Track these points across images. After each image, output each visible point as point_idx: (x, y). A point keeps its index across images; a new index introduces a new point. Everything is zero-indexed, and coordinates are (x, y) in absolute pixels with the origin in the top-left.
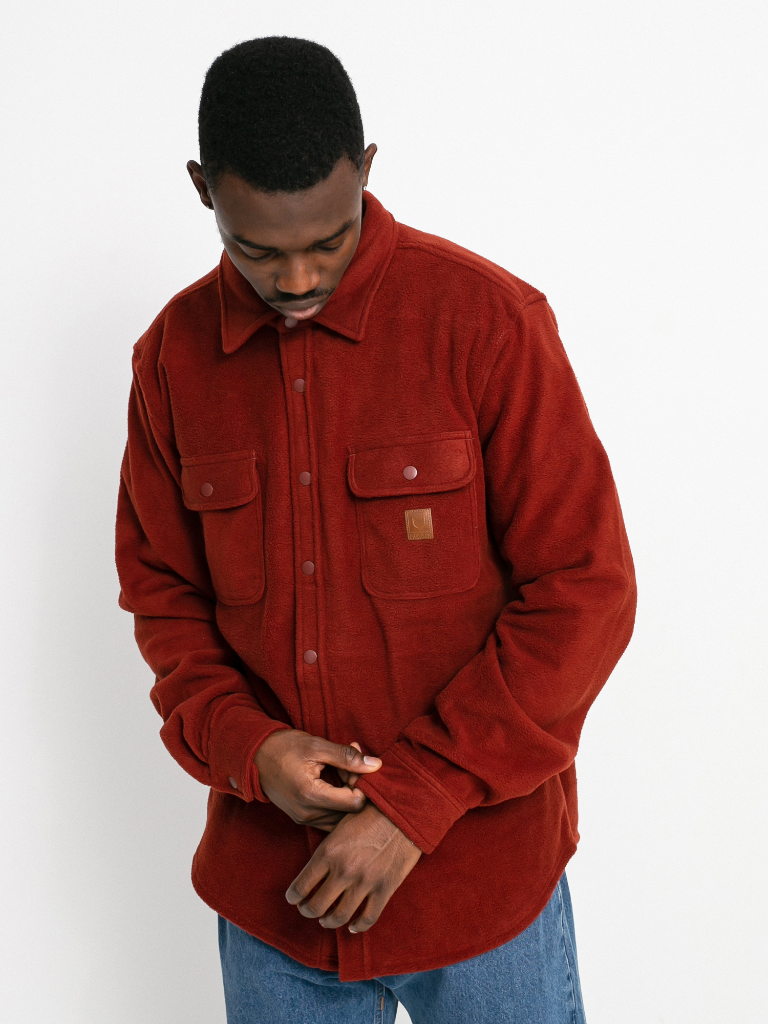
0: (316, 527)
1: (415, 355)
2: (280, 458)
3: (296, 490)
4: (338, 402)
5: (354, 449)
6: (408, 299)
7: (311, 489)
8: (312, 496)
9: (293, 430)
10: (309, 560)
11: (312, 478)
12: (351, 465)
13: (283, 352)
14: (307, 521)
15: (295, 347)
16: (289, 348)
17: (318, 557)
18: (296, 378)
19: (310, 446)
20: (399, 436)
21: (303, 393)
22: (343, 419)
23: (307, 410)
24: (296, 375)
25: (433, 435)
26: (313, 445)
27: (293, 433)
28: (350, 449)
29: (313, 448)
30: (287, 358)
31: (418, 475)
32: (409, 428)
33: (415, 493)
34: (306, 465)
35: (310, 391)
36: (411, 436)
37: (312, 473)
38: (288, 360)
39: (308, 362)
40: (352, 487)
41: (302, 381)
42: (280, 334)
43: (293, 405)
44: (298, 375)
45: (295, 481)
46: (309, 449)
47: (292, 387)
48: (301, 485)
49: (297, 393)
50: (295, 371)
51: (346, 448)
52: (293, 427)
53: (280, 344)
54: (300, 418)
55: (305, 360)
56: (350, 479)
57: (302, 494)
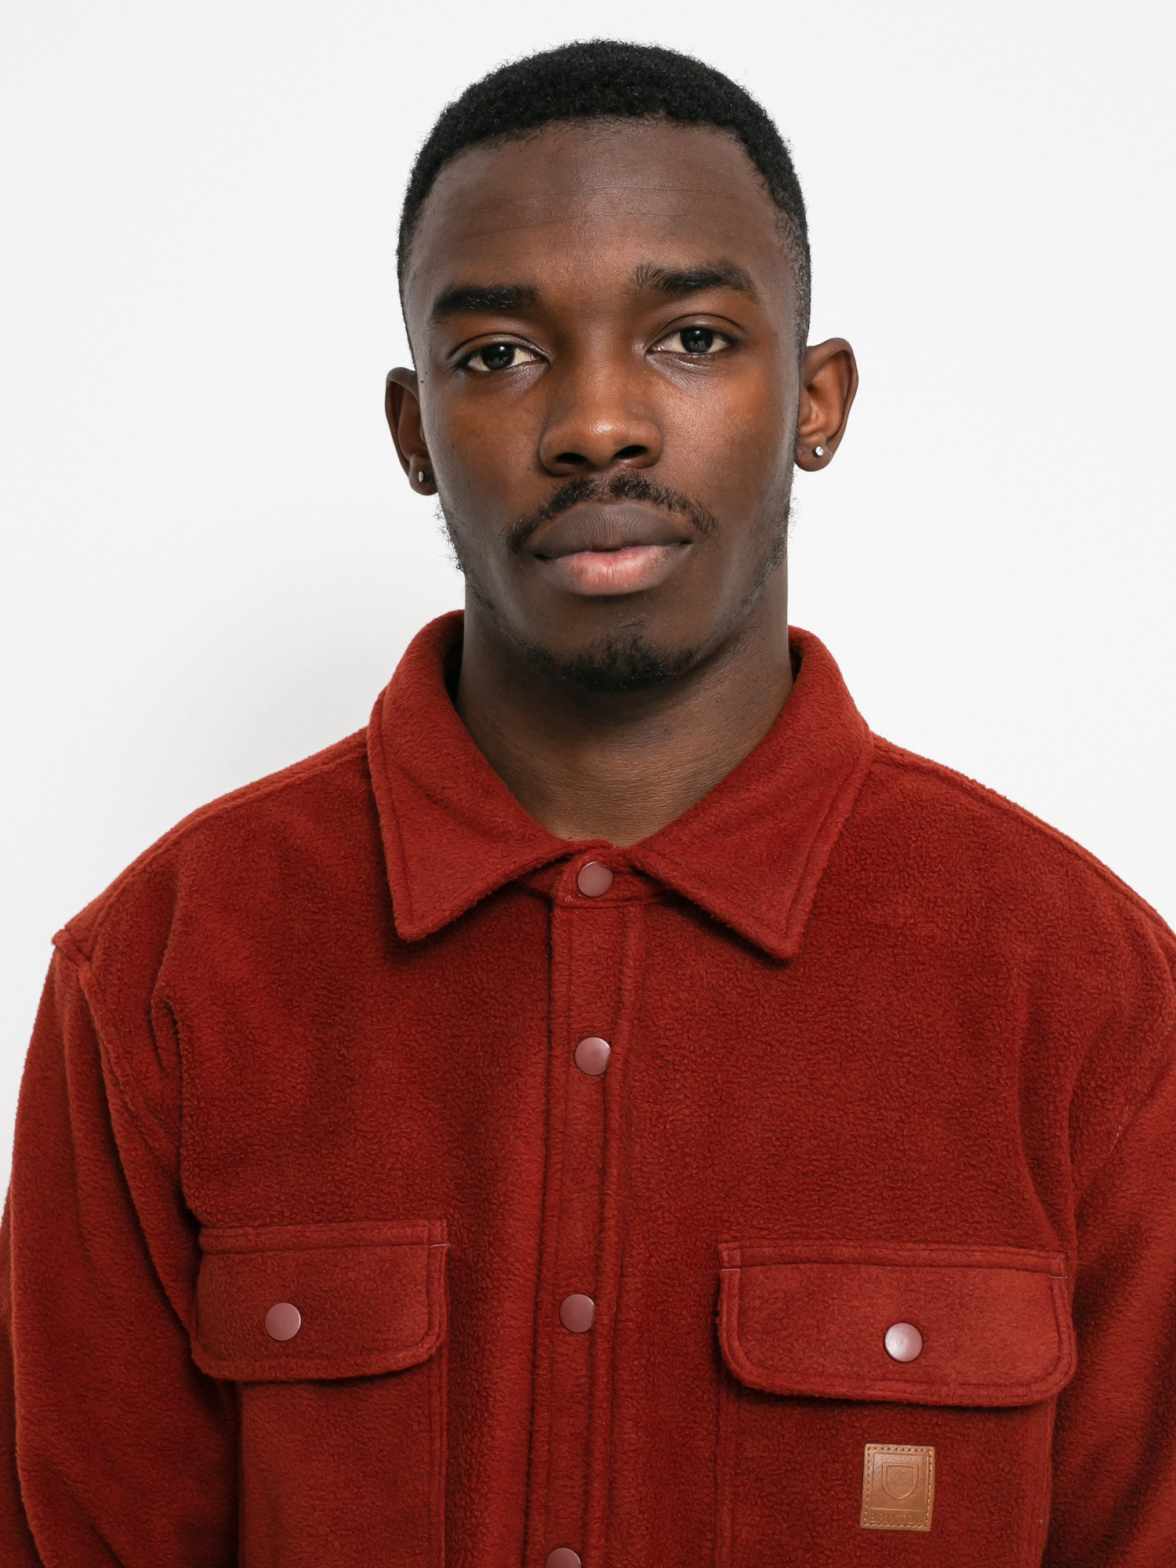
0: (598, 1455)
3: (547, 1342)
4: (705, 1119)
5: (737, 1255)
7: (591, 1345)
8: (592, 1366)
9: (558, 1175)
10: (567, 1546)
11: (597, 1312)
12: (729, 1296)
13: (559, 959)
14: (571, 1435)
15: (595, 949)
16: (580, 952)
17: (593, 1541)
18: (586, 1034)
19: (604, 1224)
20: (880, 1237)
21: (603, 1080)
22: (710, 1169)
23: (606, 1128)
24: (586, 1027)
25: (975, 1248)
26: (612, 1222)
27: (559, 1183)
28: (725, 1253)
29: (611, 1233)
30: (567, 978)
31: (924, 1351)
32: (908, 1219)
33: (914, 1398)
34: (585, 1274)
35: (625, 1076)
36: (913, 1242)
37: (598, 1301)
38: (570, 982)
39: (628, 994)
40: (730, 1357)
41: (604, 1045)
42: (558, 905)
43: (566, 1106)
44: (594, 1027)
45: (547, 1317)
46: (601, 1231)
47: (571, 1057)
48: (563, 1330)
49: (585, 1075)
50: (584, 1015)
51: (715, 1248)
52: (559, 1166)
53: (554, 936)
54: (584, 1145)
55: (620, 989)
56: (724, 1334)
57: (563, 1355)
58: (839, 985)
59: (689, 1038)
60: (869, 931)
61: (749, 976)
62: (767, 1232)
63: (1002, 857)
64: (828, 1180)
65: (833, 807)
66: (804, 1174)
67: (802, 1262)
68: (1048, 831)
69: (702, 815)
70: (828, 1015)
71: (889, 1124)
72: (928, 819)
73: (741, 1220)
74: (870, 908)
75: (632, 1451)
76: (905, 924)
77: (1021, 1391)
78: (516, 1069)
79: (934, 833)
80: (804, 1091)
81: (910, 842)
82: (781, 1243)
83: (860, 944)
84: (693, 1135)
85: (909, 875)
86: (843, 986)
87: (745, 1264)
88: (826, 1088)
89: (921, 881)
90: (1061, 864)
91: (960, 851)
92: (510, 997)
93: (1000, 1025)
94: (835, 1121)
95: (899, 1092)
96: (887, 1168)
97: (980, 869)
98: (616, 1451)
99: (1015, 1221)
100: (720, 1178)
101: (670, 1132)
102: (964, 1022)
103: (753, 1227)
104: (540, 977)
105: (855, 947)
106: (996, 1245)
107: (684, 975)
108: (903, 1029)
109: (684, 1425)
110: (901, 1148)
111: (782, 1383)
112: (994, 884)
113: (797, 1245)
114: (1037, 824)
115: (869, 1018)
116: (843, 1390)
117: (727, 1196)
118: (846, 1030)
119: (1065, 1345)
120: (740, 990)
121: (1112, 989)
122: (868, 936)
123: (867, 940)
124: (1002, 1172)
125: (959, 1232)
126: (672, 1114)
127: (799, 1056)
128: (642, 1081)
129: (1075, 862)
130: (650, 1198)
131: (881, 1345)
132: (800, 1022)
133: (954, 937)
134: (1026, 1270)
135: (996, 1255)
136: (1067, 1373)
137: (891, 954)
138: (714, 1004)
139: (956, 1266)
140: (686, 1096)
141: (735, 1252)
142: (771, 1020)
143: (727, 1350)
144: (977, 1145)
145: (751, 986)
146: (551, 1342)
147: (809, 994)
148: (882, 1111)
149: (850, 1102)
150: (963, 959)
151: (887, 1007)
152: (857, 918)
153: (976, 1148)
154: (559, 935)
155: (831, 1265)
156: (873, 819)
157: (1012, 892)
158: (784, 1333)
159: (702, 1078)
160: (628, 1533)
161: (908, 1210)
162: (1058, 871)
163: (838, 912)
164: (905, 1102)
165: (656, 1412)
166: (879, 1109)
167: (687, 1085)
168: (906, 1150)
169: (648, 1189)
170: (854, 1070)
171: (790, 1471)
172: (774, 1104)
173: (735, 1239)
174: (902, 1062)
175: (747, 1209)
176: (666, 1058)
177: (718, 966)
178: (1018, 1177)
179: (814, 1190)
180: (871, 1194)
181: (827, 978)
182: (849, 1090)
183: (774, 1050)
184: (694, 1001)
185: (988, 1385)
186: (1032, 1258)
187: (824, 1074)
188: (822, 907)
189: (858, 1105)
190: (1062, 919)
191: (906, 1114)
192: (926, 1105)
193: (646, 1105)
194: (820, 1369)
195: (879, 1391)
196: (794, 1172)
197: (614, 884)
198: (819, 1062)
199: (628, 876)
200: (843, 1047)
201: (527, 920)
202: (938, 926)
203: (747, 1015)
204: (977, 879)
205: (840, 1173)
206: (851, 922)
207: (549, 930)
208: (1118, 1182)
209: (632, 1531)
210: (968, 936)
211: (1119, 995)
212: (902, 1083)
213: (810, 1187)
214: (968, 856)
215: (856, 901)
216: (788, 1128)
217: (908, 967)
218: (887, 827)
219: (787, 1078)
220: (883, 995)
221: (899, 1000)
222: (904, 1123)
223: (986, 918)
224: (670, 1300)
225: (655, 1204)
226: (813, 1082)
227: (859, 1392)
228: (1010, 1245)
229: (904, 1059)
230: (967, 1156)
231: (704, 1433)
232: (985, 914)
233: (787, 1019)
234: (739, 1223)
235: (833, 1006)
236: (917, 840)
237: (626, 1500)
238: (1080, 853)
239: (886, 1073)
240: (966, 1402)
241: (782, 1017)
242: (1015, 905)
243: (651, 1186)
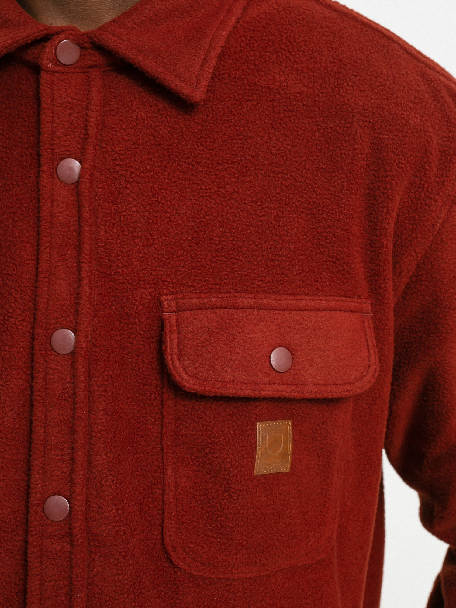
1: (302, 155)
2: (15, 301)
3: (42, 361)
4: (146, 214)
5: (173, 303)
6: (290, 60)
7: (74, 362)
8: (74, 376)
10: (59, 494)
11: (77, 341)
12: (170, 331)
13: (45, 106)
14: (61, 421)
15: (70, 99)
16: (59, 101)
17: (78, 490)
18: (64, 156)
19: (81, 282)
20: (266, 292)
21: (77, 187)
22: (152, 247)
23: (80, 217)
24: (65, 151)
25: (322, 298)
26: (87, 280)
27: (48, 255)
28: (165, 303)
29: (86, 287)
30: (51, 118)
31: (293, 365)
32: (283, 280)
33: (288, 395)
34: (68, 316)
35: (91, 183)
36: (287, 294)
37: (78, 333)
38: (53, 122)
39: (91, 128)
40: (174, 372)
41: (76, 165)
42: (43, 70)
43: (52, 204)
44: (70, 151)
45: (42, 344)
46: (78, 287)
47: (55, 171)
48: (53, 353)
49: (65, 184)
50: (62, 143)
51: (158, 300)
52: (48, 244)
53: (41, 91)
54: (65, 230)
55: (86, 126)
56: (169, 358)
57: (54, 369)
58: (236, 126)
59: (135, 160)
60: (256, 90)
61: (176, 120)
62: (193, 288)
63: (347, 42)
64: (232, 254)
65: (229, 11)
66: (216, 250)
67: (217, 308)
68: (373, 25)
69: (140, 9)
70: (229, 146)
71: (270, 218)
72: (294, 18)
73: (175, 281)
74: (257, 74)
75: (104, 430)
76: (280, 87)
77: (349, 387)
78: (16, 181)
79: (299, 27)
80: (214, 196)
81: (283, 34)
82: (203, 296)
83: (251, 98)
84: (138, 224)
85: (282, 54)
86: (239, 126)
87: (179, 310)
88: (229, 193)
89: (291, 58)
90: (384, 46)
91: (318, 37)
92: (12, 134)
93: (345, 154)
94: (235, 216)
95: (276, 197)
96: (269, 247)
97: (332, 48)
98: (92, 431)
99: (345, 281)
100: (160, 253)
101: (124, 222)
102: (322, 149)
103: (183, 285)
104: (32, 121)
105: (247, 100)
106: (334, 296)
107: (132, 118)
108: (278, 156)
109: (139, 415)
110: (278, 234)
111: (210, 389)
112: (342, 58)
113: (214, 297)
114: (366, 21)
115: (256, 148)
116: (246, 392)
117: (165, 265)
118: (241, 155)
119: (372, 358)
120: (169, 129)
121: (424, 127)
122: (256, 93)
123: (255, 96)
124: (340, 251)
125: (313, 288)
126: (125, 211)
127: (210, 172)
128: (103, 188)
129: (393, 45)
130: (110, 266)
131: (268, 362)
132: (210, 150)
133: (317, 91)
134: (350, 311)
135: (334, 302)
136: (374, 375)
137: (271, 106)
138: (152, 138)
139: (311, 310)
140: (134, 199)
141: (172, 302)
142: (191, 148)
143: (171, 366)
144: (326, 232)
145: (177, 126)
146: (45, 361)
147: (217, 132)
148: (266, 209)
149: (245, 203)
150: (323, 106)
151: (268, 141)
152: (248, 82)
153: (325, 234)
154: (45, 90)
155: (236, 310)
156: (258, 18)
157: (355, 64)
158: (209, 356)
159: (144, 187)
160: (100, 484)
161: (283, 274)
162: (382, 51)
163: (235, 78)
164: (280, 204)
165: (118, 405)
166: (263, 208)
167: (134, 192)
168: (280, 235)
169: (109, 260)
170: (247, 182)
171: (211, 443)
172: (195, 204)
173: (172, 293)
174: (278, 177)
175: (178, 273)
176: (120, 173)
177: (154, 112)
178: (349, 254)
179: (223, 261)
180: (260, 264)
181: (228, 121)
182: (244, 195)
183: (194, 168)
184: (138, 136)
185: (330, 385)
186: (353, 304)
187: (227, 184)
188: (224, 74)
189: (250, 206)
190: (388, 80)
191: (281, 211)
192: (294, 205)
193: (107, 204)
194: (232, 378)
195: (269, 391)
196: (209, 249)
197: (82, 57)
198: (224, 176)
199: (90, 50)
200: (240, 167)
201: (24, 82)
202: (305, 86)
203: (175, 145)
204: (331, 54)
205: (240, 249)
206: (243, 84)
207: (38, 88)
208: (439, 254)
209: (103, 483)
210: (326, 91)
211: (428, 131)
212: (278, 191)
213: (221, 259)
214: (324, 40)
215: (248, 70)
216: (204, 220)
217: (282, 115)
218: (267, 23)
219: (203, 187)
220: (266, 133)
221: (276, 136)
222: (280, 217)
223: (337, 79)
224: (125, 333)
225: (114, 270)
226: (220, 189)
227: (256, 392)
228: (342, 296)
229: (279, 176)
230: (319, 239)
231: (153, 420)
232: (337, 76)
233: (201, 148)
234: (173, 283)
235: (233, 139)
236: (287, 32)
237: (99, 463)
238: (395, 38)
239: (268, 184)
240: (318, 396)
241: (198, 146)
242: (357, 73)
243: (112, 258)
